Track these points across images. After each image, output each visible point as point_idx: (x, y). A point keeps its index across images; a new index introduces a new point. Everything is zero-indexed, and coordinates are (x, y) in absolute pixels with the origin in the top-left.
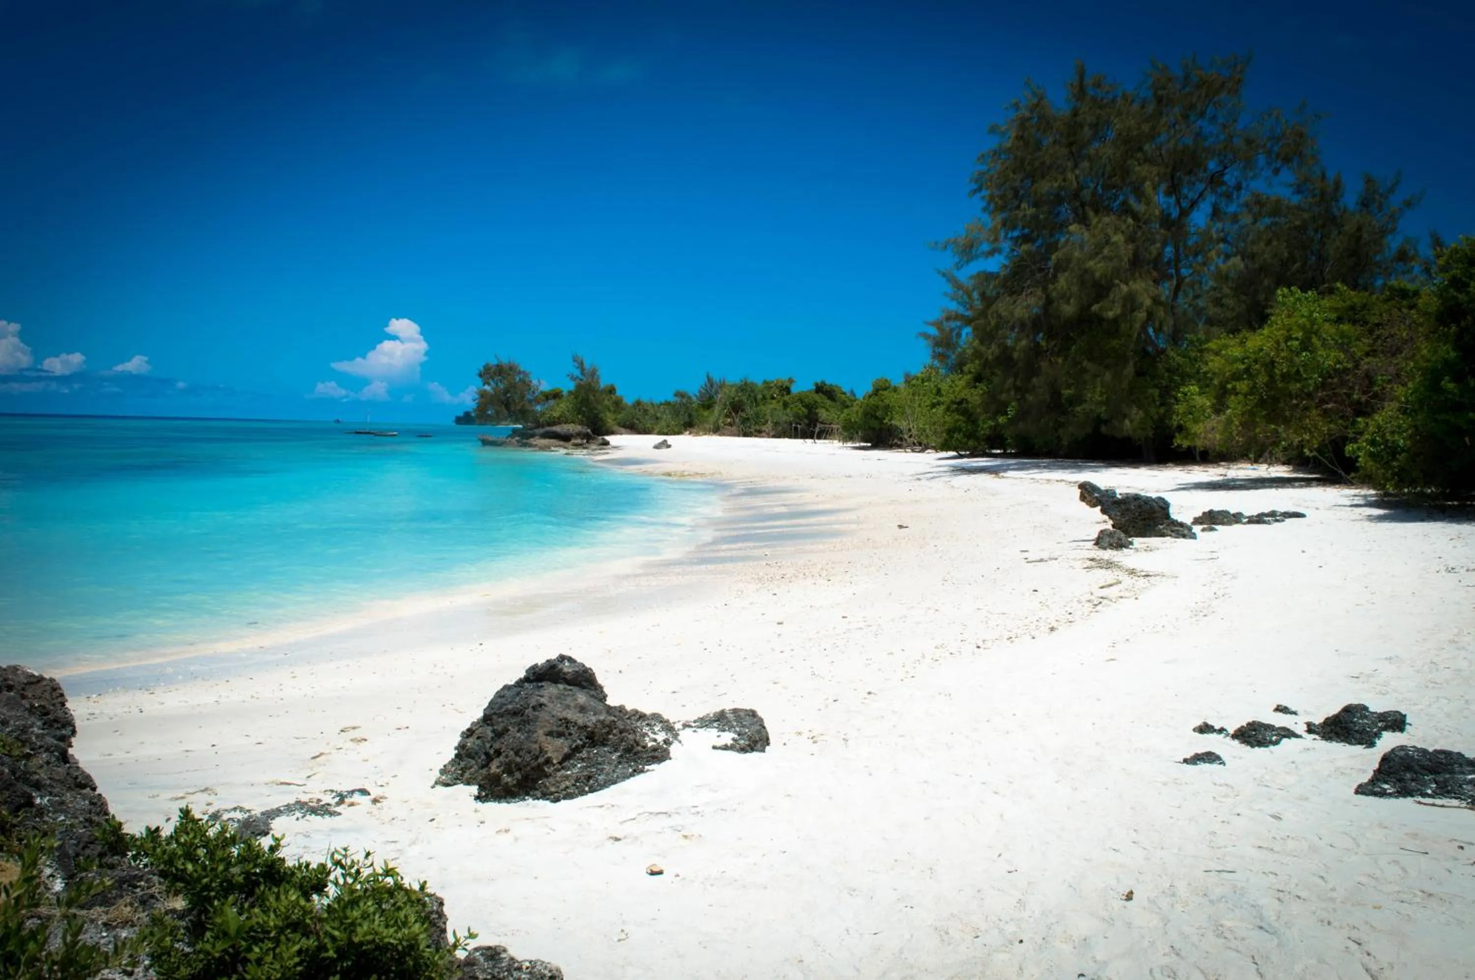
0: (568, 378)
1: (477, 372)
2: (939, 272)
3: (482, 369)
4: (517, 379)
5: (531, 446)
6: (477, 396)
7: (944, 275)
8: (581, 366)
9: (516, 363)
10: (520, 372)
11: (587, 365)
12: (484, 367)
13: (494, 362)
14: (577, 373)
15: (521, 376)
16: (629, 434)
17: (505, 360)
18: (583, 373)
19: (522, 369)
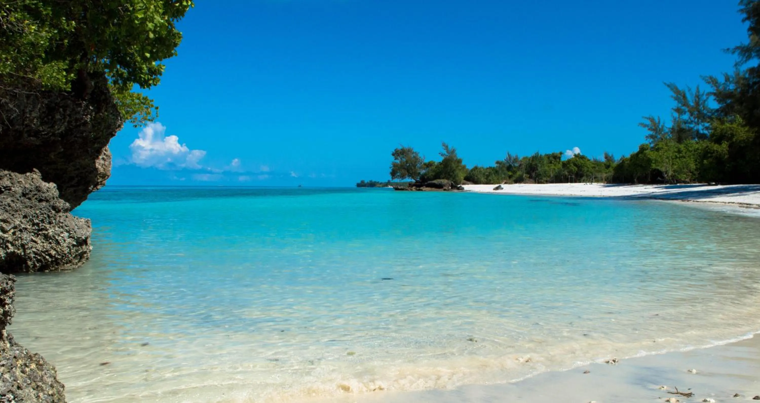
0: (440, 155)
1: (392, 153)
2: (665, 84)
3: (394, 151)
4: (412, 156)
5: (422, 190)
6: (392, 166)
7: (668, 86)
8: (446, 147)
9: (412, 148)
10: (413, 153)
11: (450, 147)
12: (395, 150)
13: (400, 148)
14: (445, 152)
15: (414, 154)
16: (472, 184)
17: (406, 146)
18: (447, 152)
19: (414, 151)
